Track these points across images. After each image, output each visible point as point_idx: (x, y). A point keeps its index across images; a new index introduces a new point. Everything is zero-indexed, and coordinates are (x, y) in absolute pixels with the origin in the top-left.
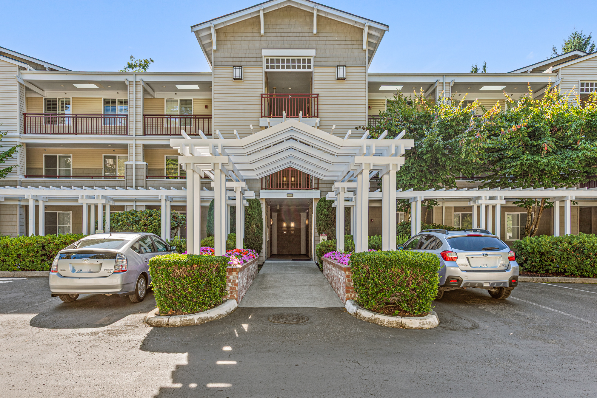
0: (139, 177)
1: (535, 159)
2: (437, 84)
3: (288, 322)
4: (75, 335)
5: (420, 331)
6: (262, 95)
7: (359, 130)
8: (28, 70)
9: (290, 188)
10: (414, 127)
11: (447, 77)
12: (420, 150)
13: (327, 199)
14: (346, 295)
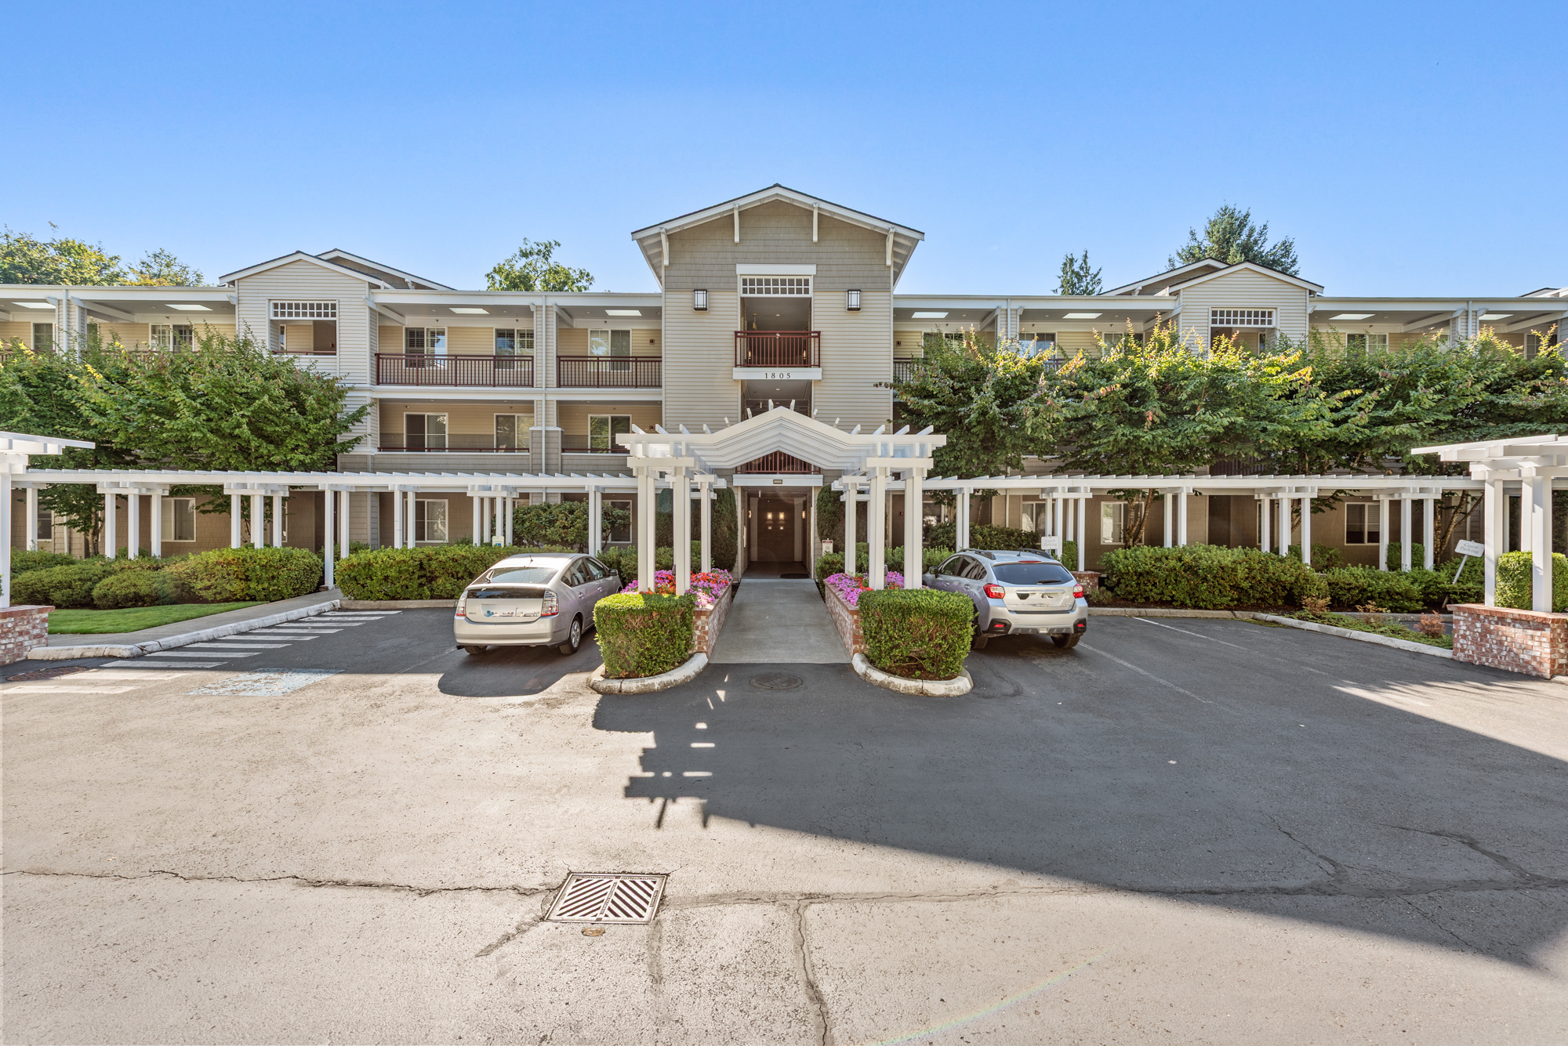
0: (551, 451)
1: (1135, 434)
2: (998, 312)
3: (775, 687)
4: (504, 706)
5: (946, 700)
6: (736, 333)
7: (879, 388)
8: (382, 288)
9: (778, 471)
10: (959, 385)
11: (1013, 301)
12: (967, 421)
13: (833, 489)
14: (854, 647)
